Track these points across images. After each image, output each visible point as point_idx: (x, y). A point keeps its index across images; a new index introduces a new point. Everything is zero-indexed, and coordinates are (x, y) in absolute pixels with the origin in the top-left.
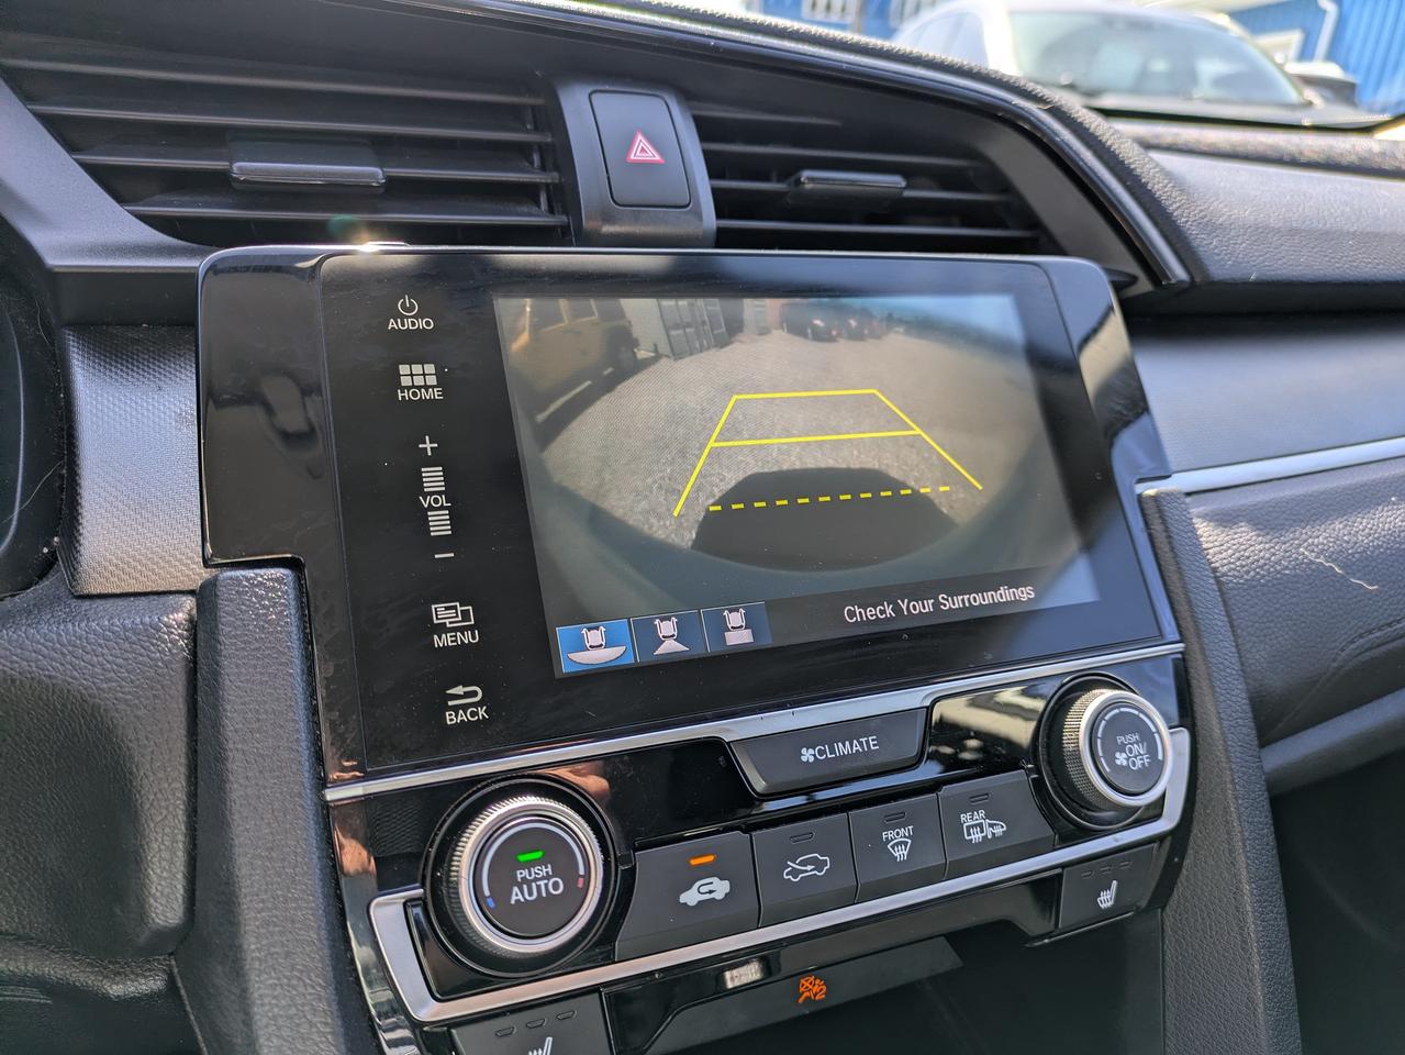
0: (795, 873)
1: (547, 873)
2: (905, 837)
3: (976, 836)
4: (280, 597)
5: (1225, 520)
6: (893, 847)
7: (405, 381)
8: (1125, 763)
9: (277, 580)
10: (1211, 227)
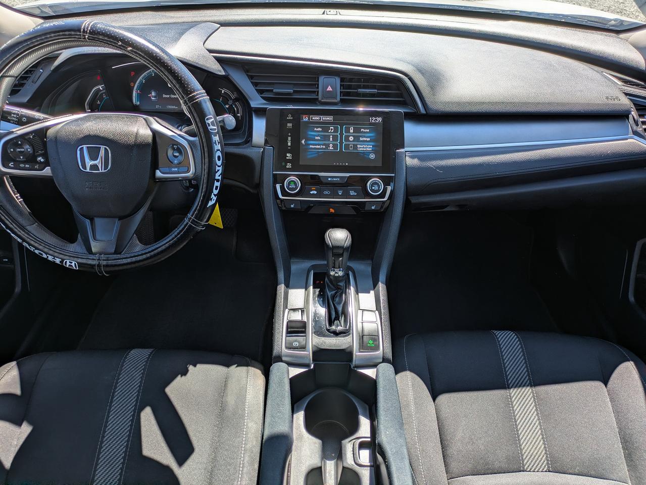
0: (325, 193)
1: (294, 185)
2: (341, 192)
3: (352, 194)
4: (271, 150)
6: (339, 193)
7: (288, 126)
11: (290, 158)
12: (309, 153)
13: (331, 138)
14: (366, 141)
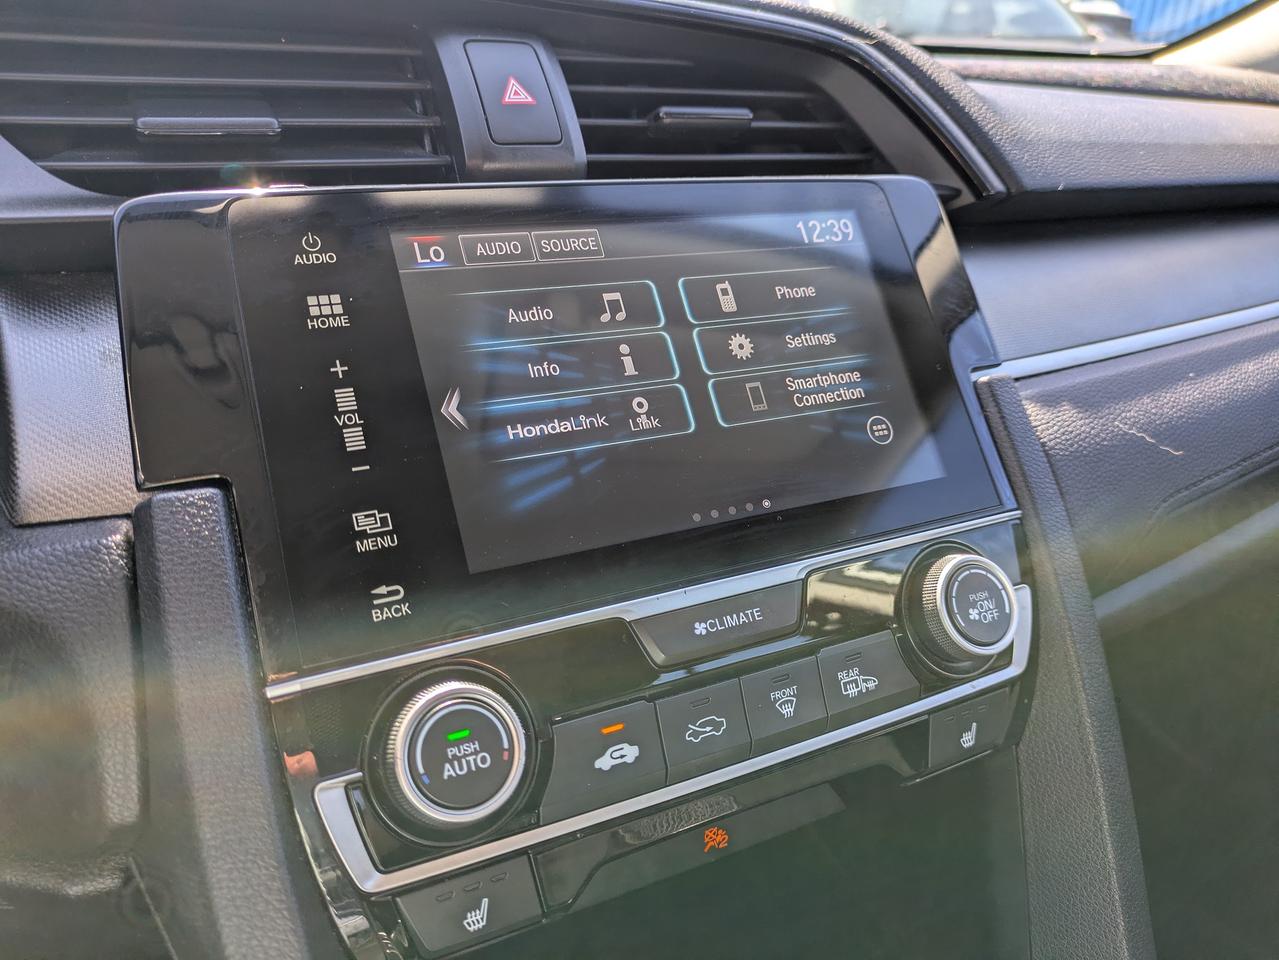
0: (696, 734)
1: (475, 749)
2: (791, 696)
3: (852, 691)
4: (211, 515)
5: (1049, 401)
6: (780, 706)
7: (314, 311)
8: (977, 617)
9: (207, 499)
10: (1020, 142)
11: (387, 542)
12: (515, 480)
13: (628, 362)
14: (820, 351)
